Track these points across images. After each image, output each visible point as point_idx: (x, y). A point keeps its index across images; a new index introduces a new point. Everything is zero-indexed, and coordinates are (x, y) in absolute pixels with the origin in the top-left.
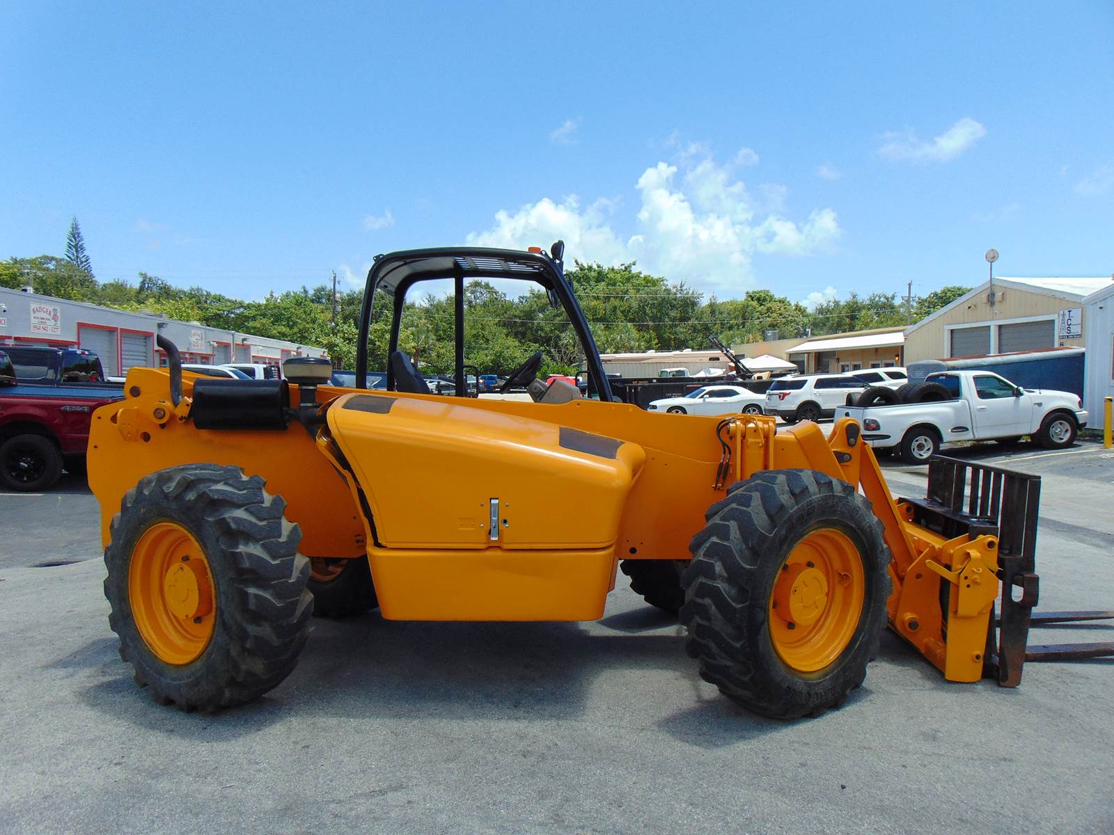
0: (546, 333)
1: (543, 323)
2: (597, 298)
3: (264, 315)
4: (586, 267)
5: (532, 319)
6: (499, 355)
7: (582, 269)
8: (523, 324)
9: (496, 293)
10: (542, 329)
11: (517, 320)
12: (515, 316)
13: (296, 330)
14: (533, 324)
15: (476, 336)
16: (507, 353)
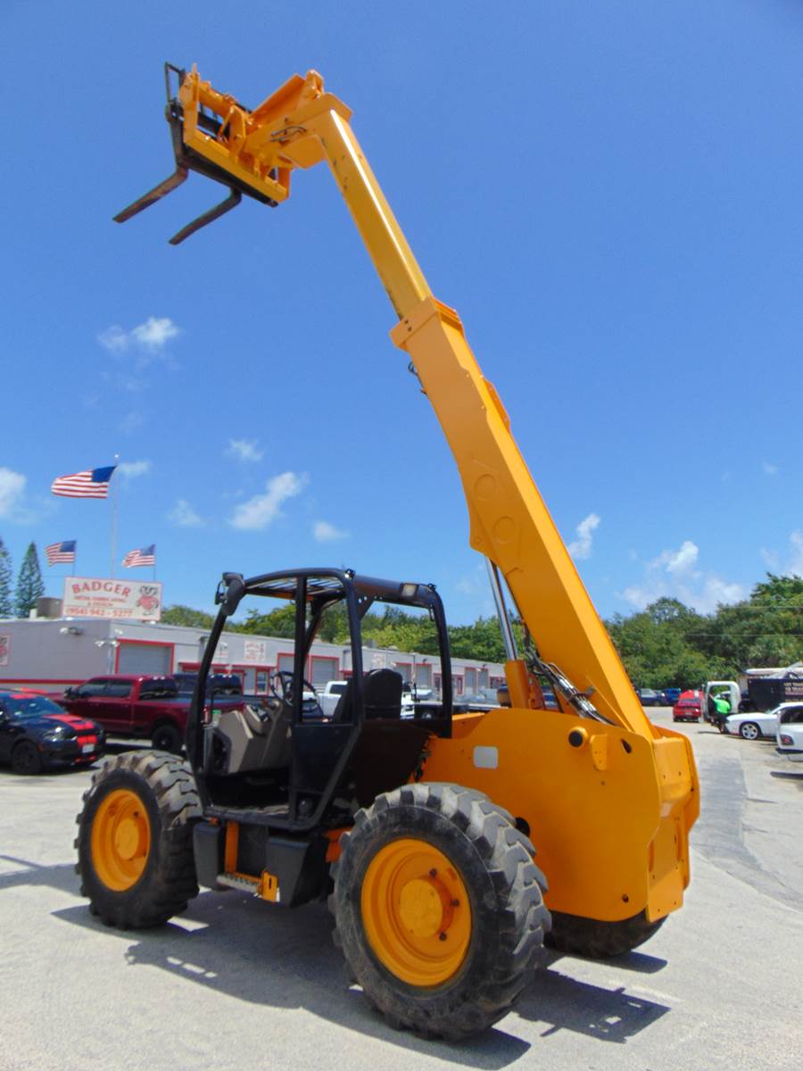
0: (735, 646)
1: (730, 637)
2: (793, 610)
3: (468, 637)
4: (780, 578)
5: (720, 632)
6: (683, 669)
7: (775, 580)
8: (710, 638)
9: (684, 608)
10: (730, 643)
11: (704, 634)
12: (701, 631)
13: (493, 649)
14: (720, 638)
15: (662, 651)
16: (691, 668)
